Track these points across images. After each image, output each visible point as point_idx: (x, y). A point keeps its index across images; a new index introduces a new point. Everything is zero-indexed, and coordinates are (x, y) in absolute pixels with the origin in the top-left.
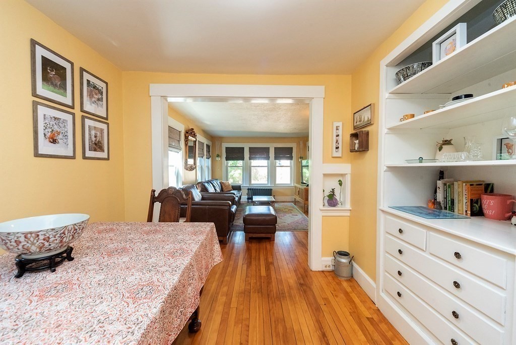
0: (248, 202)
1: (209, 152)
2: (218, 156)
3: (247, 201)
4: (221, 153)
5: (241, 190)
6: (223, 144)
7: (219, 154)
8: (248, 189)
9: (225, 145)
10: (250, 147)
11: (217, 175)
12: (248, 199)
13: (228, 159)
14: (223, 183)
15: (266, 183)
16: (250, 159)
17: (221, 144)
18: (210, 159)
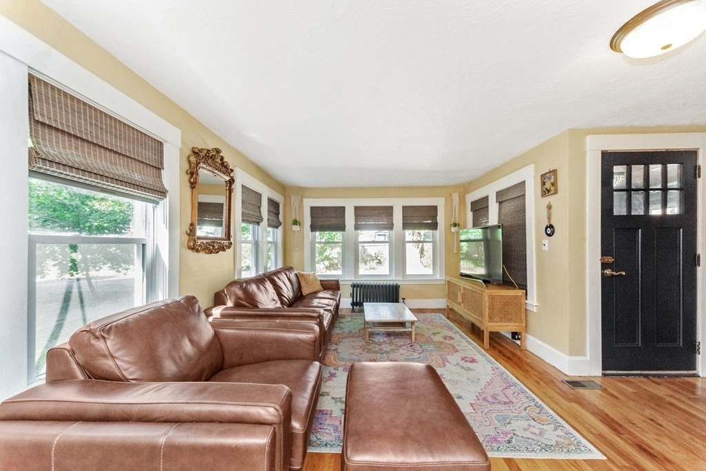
0: (353, 311)
1: (277, 214)
2: (295, 222)
3: (351, 307)
4: (302, 217)
5: (338, 289)
6: (305, 200)
7: (298, 219)
8: (354, 286)
9: (309, 203)
10: (357, 205)
11: (294, 261)
12: (353, 304)
13: (314, 228)
14: (303, 276)
15: (388, 273)
16: (357, 227)
17: (301, 201)
18: (280, 228)
